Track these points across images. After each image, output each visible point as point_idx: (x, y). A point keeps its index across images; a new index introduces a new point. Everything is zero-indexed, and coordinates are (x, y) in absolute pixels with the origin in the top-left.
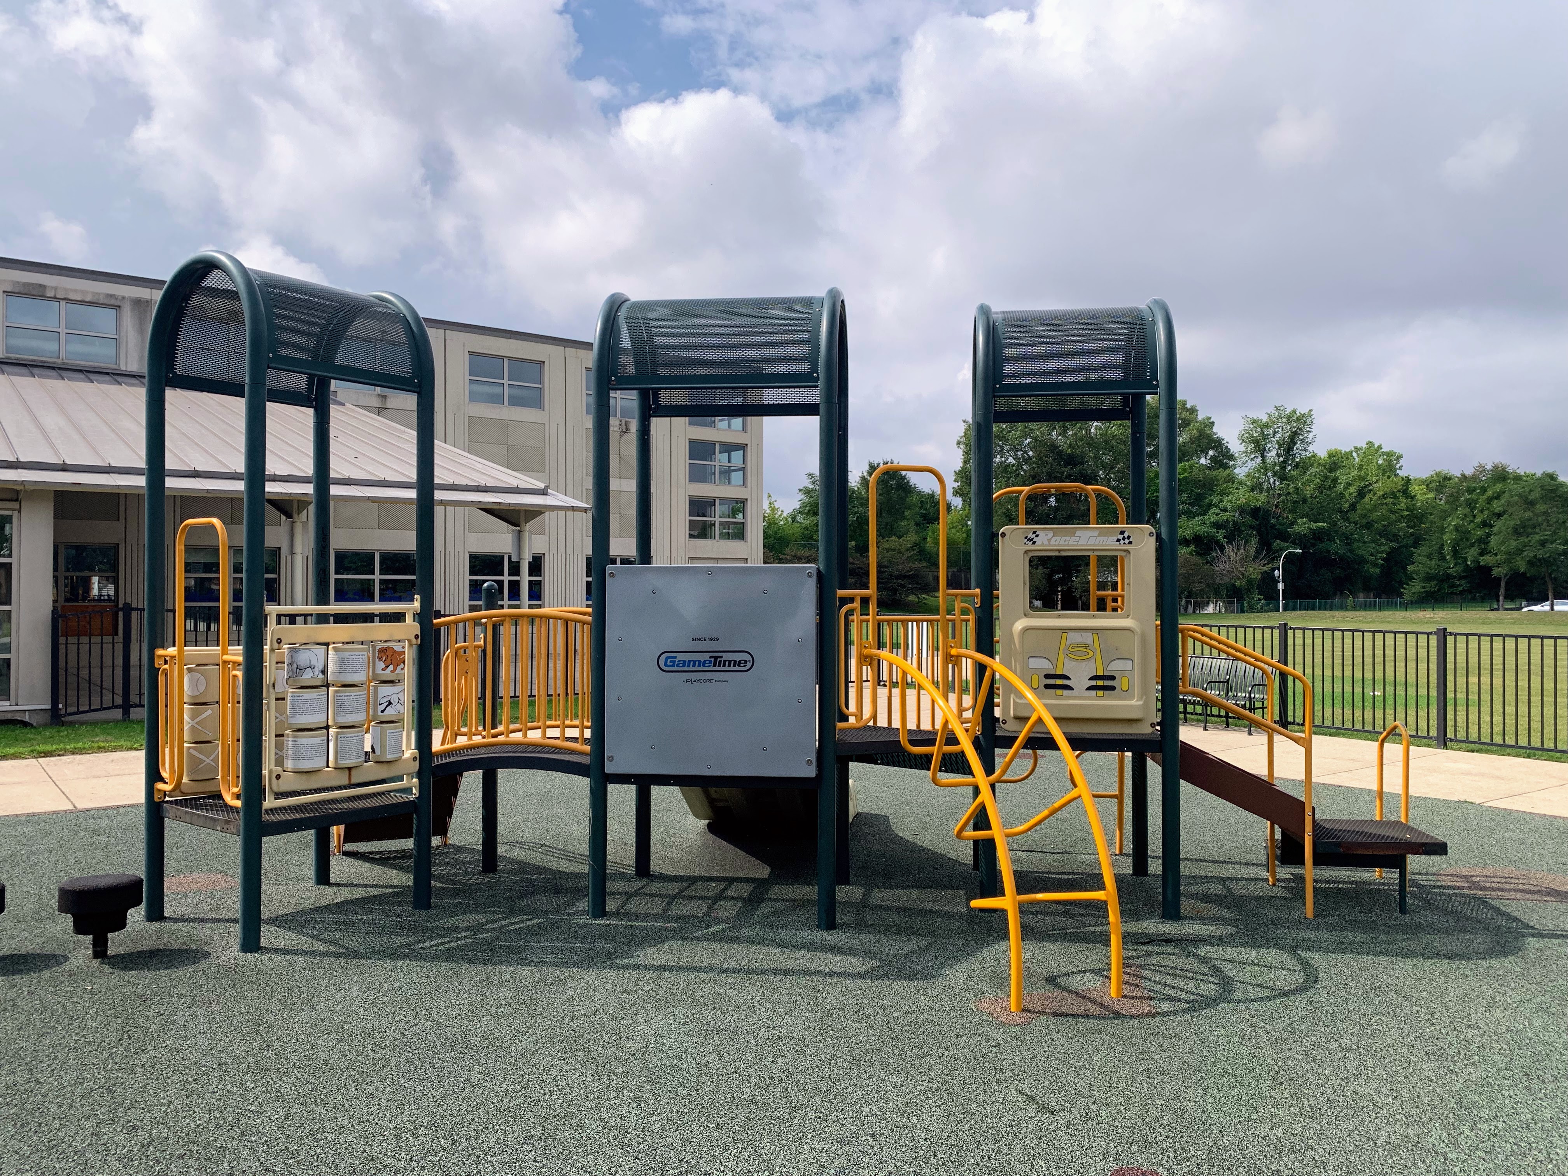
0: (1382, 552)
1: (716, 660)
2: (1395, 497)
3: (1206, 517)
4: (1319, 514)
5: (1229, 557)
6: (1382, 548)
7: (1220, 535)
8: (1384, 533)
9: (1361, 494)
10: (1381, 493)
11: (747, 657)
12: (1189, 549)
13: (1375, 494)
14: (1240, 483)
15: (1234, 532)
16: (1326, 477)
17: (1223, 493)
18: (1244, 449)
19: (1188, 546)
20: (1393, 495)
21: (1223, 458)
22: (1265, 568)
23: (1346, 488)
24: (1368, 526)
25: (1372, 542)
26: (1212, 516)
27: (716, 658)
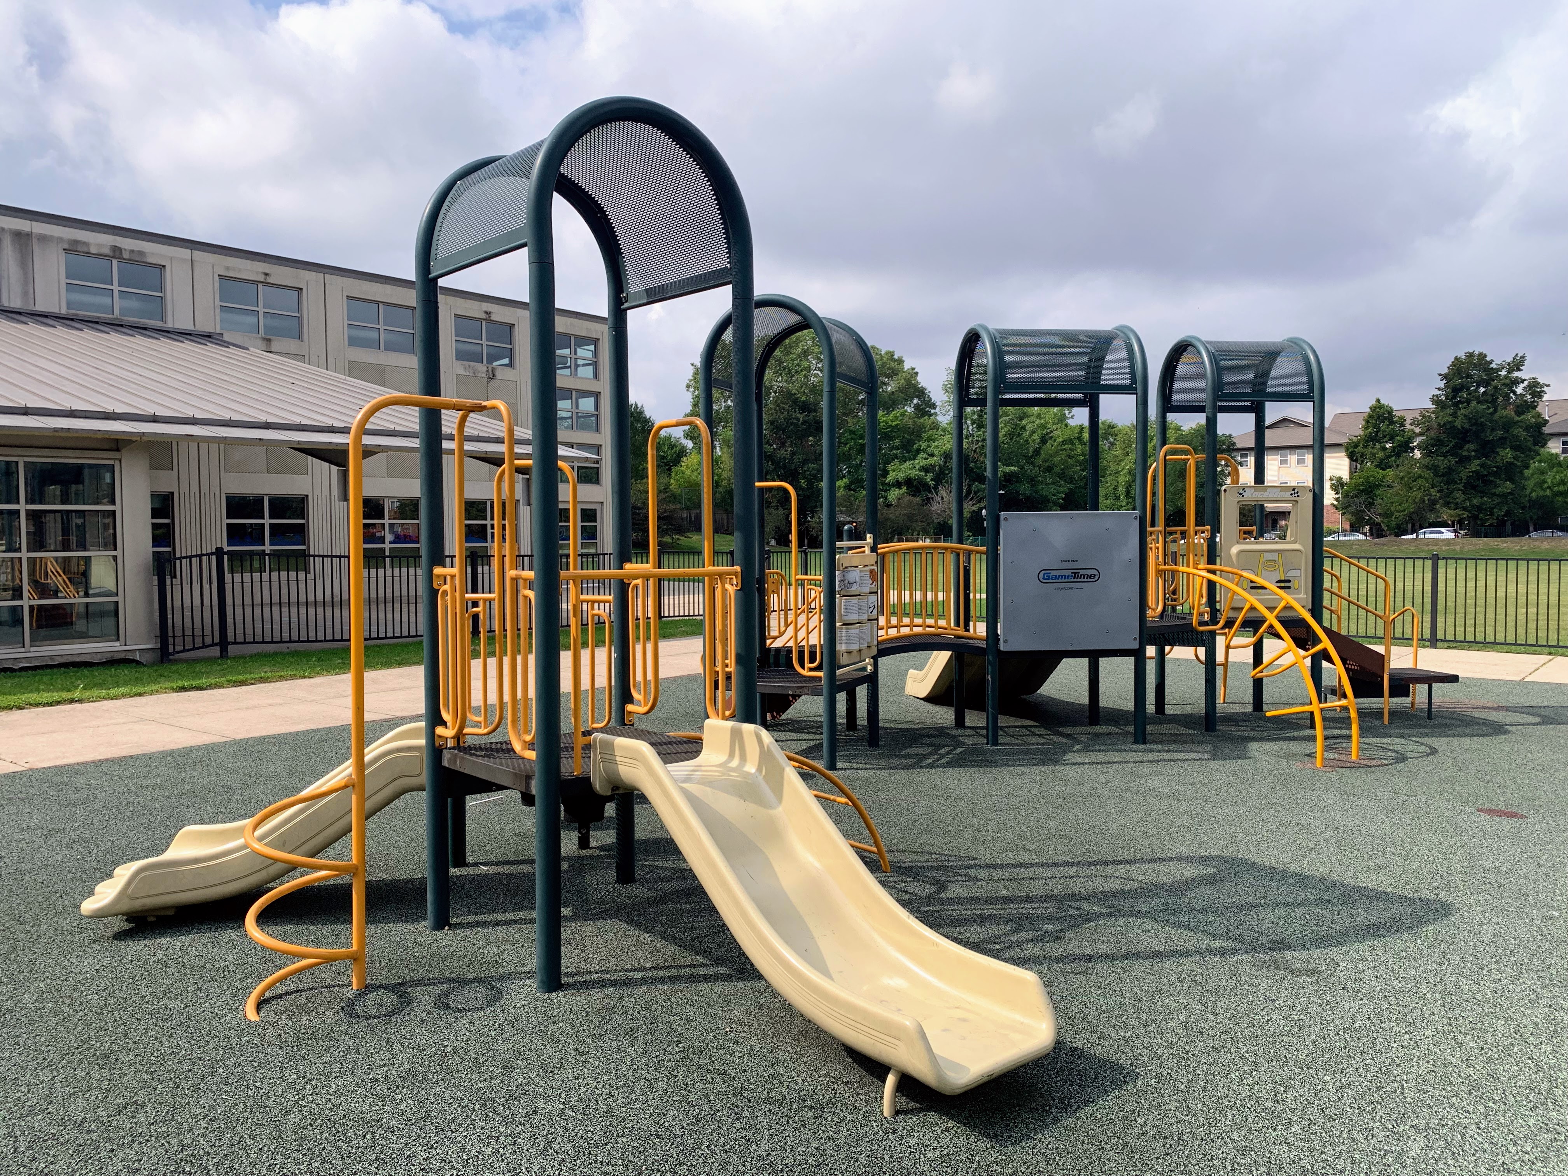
0: (1062, 493)
1: (1075, 575)
2: (1073, 444)
3: (917, 461)
4: (1010, 459)
5: (942, 498)
6: (1062, 490)
7: (928, 478)
8: (1062, 475)
9: (1044, 440)
10: (1061, 440)
11: (1096, 572)
12: (902, 491)
13: (1055, 441)
14: (944, 430)
15: (940, 476)
16: (1016, 425)
17: (929, 439)
18: (946, 399)
19: (900, 488)
20: (1071, 441)
21: (926, 406)
22: (974, 508)
23: (1030, 435)
24: (1049, 469)
25: (1053, 483)
26: (921, 461)
27: (1075, 573)
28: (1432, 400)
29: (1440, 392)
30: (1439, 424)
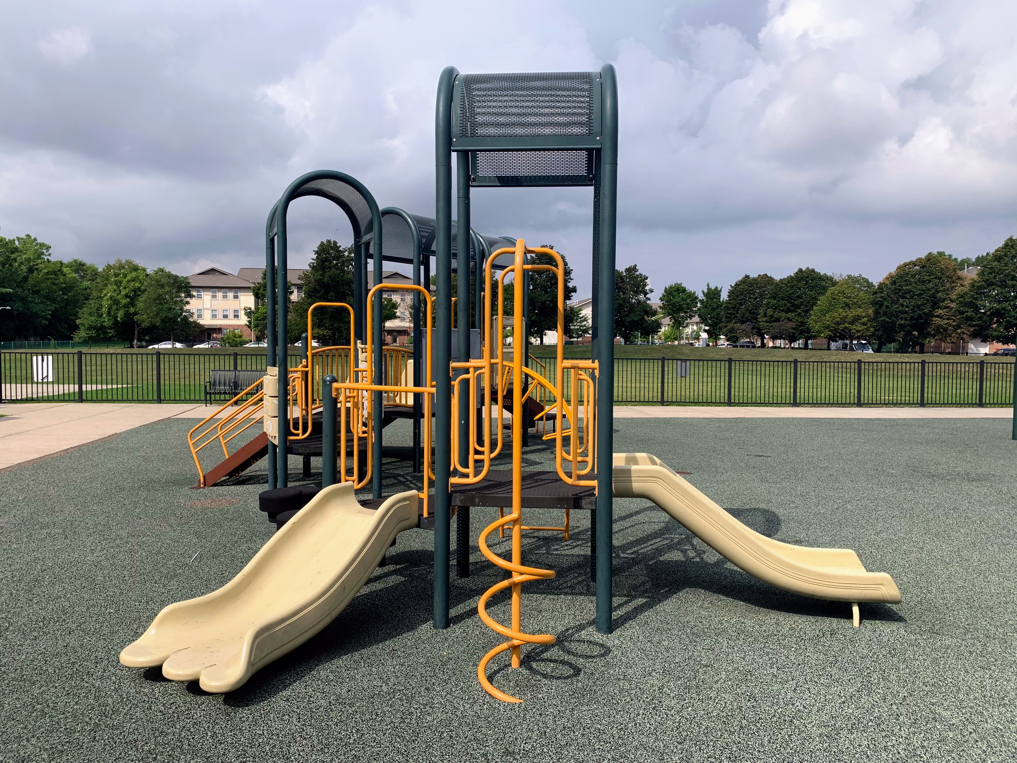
28: (310, 265)
29: (313, 261)
30: (315, 280)
